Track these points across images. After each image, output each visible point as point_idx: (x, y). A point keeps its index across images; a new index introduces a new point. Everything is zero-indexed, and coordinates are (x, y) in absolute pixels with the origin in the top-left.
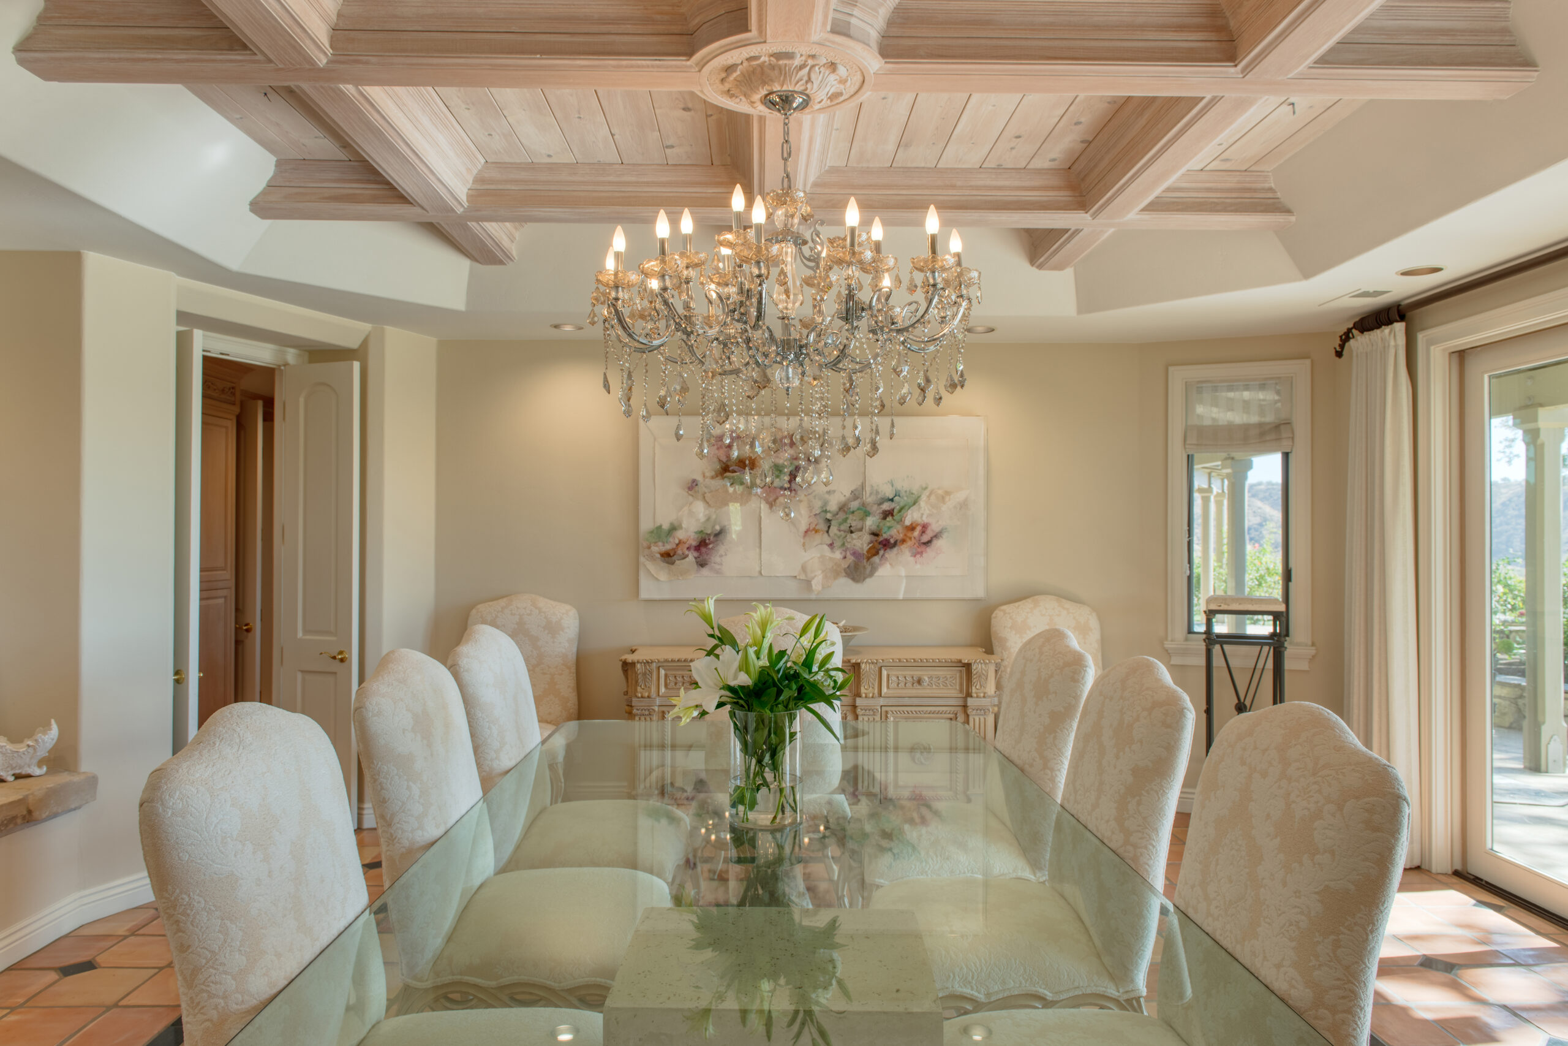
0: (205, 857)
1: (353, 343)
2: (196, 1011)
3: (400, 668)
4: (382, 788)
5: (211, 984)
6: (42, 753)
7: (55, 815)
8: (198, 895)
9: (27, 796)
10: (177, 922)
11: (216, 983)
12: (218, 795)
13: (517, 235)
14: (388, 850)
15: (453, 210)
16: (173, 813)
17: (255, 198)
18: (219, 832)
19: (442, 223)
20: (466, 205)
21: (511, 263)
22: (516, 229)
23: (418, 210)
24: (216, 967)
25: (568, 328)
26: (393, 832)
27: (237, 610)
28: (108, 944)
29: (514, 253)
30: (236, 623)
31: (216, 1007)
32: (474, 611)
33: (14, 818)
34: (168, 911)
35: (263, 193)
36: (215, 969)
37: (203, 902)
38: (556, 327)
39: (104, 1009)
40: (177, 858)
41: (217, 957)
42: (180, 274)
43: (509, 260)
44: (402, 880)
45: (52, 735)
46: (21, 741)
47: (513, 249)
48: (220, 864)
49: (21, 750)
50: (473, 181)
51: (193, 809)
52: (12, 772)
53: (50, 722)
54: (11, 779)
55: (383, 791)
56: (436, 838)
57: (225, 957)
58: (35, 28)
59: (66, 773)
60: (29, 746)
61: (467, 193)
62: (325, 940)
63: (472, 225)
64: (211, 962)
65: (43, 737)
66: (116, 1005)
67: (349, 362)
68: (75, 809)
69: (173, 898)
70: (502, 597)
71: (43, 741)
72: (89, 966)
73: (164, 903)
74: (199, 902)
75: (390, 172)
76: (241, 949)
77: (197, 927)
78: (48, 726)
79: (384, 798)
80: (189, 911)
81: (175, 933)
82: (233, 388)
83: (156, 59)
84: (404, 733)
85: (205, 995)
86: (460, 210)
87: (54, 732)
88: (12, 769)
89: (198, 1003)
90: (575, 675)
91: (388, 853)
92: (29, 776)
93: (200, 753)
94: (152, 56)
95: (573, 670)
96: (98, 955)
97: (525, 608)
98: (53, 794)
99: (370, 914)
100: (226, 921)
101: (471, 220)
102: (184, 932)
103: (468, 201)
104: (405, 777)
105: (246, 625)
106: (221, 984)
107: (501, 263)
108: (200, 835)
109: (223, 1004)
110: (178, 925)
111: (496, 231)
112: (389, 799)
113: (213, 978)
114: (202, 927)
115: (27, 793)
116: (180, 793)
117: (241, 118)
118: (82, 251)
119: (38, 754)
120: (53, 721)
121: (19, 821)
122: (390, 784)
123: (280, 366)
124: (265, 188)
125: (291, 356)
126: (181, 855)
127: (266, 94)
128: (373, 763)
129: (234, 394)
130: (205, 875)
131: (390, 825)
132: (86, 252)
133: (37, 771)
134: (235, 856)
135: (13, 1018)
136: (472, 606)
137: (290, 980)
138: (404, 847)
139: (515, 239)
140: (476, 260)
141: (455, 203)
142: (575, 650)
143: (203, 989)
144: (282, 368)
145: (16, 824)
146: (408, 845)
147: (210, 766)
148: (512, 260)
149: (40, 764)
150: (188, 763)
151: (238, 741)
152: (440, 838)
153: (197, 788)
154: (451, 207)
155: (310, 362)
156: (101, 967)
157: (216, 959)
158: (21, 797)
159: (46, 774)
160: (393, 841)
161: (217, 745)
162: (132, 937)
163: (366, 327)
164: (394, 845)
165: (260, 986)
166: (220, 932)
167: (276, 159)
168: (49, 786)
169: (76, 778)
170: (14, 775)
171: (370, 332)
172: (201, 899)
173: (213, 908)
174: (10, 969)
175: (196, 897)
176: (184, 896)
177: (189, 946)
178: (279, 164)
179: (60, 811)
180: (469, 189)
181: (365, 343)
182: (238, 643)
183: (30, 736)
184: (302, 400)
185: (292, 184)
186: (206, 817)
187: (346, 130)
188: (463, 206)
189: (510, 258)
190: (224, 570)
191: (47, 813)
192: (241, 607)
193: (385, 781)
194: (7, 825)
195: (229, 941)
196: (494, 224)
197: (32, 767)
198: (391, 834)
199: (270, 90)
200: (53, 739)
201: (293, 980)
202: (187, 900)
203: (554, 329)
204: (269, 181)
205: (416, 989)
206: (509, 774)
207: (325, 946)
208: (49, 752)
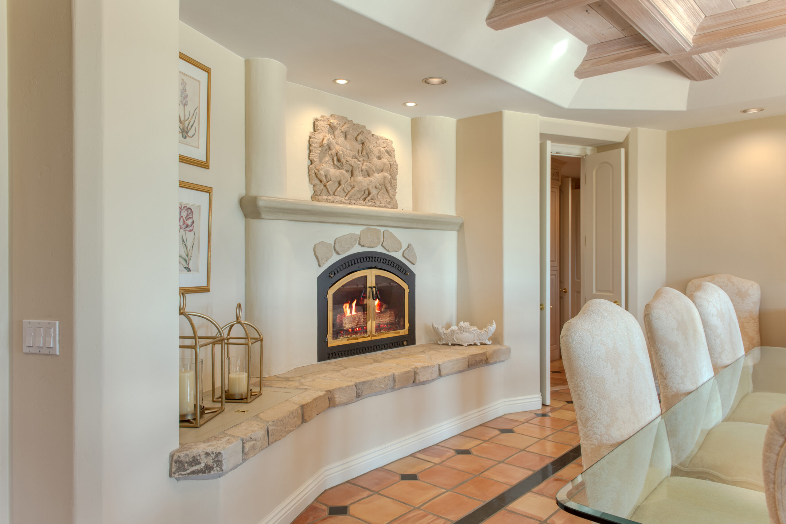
0: (590, 366)
1: (620, 139)
2: (588, 439)
3: (668, 296)
4: (661, 358)
5: (594, 427)
6: (490, 335)
7: (495, 363)
8: (588, 383)
9: (486, 352)
10: (579, 394)
11: (596, 428)
12: (595, 338)
13: (721, 59)
14: (664, 392)
15: (684, 50)
16: (576, 343)
17: (577, 69)
18: (596, 355)
19: (676, 60)
20: (692, 45)
21: (716, 76)
22: (720, 55)
23: (663, 55)
24: (596, 420)
25: (753, 111)
26: (667, 383)
27: (560, 282)
28: (517, 424)
29: (719, 70)
30: (560, 288)
31: (597, 439)
32: (690, 283)
33: (482, 360)
34: (574, 388)
35: (582, 65)
36: (596, 421)
37: (590, 387)
38: (744, 111)
39: (520, 450)
40: (578, 364)
41: (597, 415)
42: (541, 115)
43: (715, 75)
44: (672, 409)
45: (493, 328)
46: (482, 329)
47: (718, 68)
48: (597, 371)
49: (483, 332)
50: (697, 30)
51: (585, 342)
52: (479, 342)
53: (493, 322)
54: (479, 344)
55: (661, 360)
56: (692, 391)
57: (600, 416)
58: (494, 7)
59: (499, 345)
60: (485, 331)
61: (693, 38)
62: (644, 424)
63: (695, 57)
64: (594, 417)
65: (491, 328)
66: (524, 450)
67: (618, 150)
68: (502, 361)
69: (577, 383)
70: (708, 276)
71: (490, 329)
72: (511, 431)
73: (573, 384)
74: (588, 387)
75: (650, 35)
76: (608, 414)
77: (588, 399)
78: (492, 323)
79: (662, 364)
80: (584, 390)
81: (578, 400)
82: (558, 173)
83: (542, 5)
84: (672, 330)
85: (592, 432)
86: (688, 49)
87: (494, 326)
88: (480, 340)
89: (588, 436)
90: (758, 324)
91: (665, 393)
92: (485, 344)
93: (585, 317)
94: (541, 4)
95: (757, 320)
96: (514, 427)
97: (723, 282)
98: (495, 352)
99: (662, 419)
100: (601, 399)
101: (694, 54)
102: (582, 400)
103: (693, 43)
104: (674, 354)
105: (564, 289)
106: (599, 428)
107: (710, 77)
108: (588, 355)
109: (600, 439)
110: (579, 396)
111: (708, 58)
112: (665, 364)
113: (595, 425)
114: (590, 399)
115: (486, 350)
116: (579, 334)
117: (574, 28)
118: (502, 111)
119: (489, 335)
120: (494, 321)
121: (484, 362)
122: (666, 357)
123: (583, 156)
124: (582, 63)
125: (589, 150)
126: (580, 363)
127: (587, 11)
128: (655, 344)
129: (558, 176)
130: (590, 374)
131: (665, 379)
132: (504, 111)
133: (489, 343)
134: (604, 368)
135: (485, 445)
136: (689, 280)
137: (629, 436)
138: (674, 392)
139: (720, 61)
140: (694, 79)
141: (686, 45)
142: (758, 308)
143: (590, 429)
144: (584, 157)
145: (482, 363)
146: (676, 391)
147: (591, 324)
148: (717, 75)
149: (489, 339)
150: (581, 321)
151: (601, 314)
152: (694, 391)
153: (586, 333)
154: (684, 48)
155: (598, 152)
156: (516, 433)
157: (596, 416)
158: (484, 352)
159: (491, 344)
160: (667, 388)
161: (592, 315)
162: (527, 423)
163: (627, 130)
164: (668, 390)
165: (617, 435)
166: (598, 403)
167: (587, 46)
168: (494, 349)
169: (503, 348)
170: (480, 343)
171: (630, 132)
172: (589, 386)
173: (594, 391)
174: (481, 425)
175: (587, 384)
176: (582, 383)
177: (584, 407)
178: (589, 48)
179: (497, 361)
180: (694, 36)
181: (627, 139)
182: (561, 298)
183: (485, 327)
184: (594, 172)
185: (596, 57)
186: (590, 347)
187: (630, 17)
188: (690, 46)
189: (716, 73)
190: (555, 262)
191: (493, 361)
192: (562, 280)
193: (663, 354)
194: (479, 363)
195: (602, 408)
196: (707, 54)
197: (487, 340)
198: (666, 383)
199: (589, 7)
200: (494, 329)
201: (630, 437)
202: (583, 384)
203: (744, 113)
204: (584, 58)
205: (681, 470)
206: (727, 368)
207: (644, 426)
208: (492, 335)
